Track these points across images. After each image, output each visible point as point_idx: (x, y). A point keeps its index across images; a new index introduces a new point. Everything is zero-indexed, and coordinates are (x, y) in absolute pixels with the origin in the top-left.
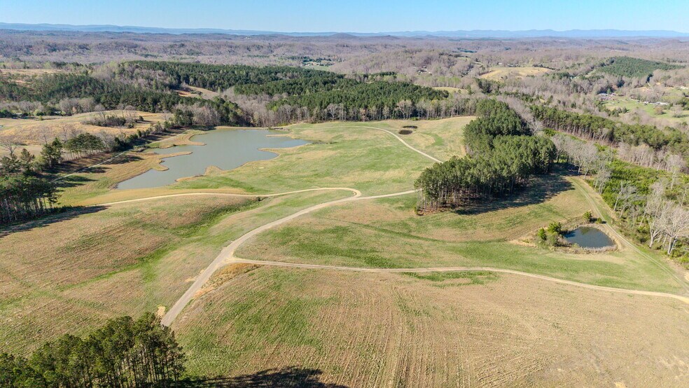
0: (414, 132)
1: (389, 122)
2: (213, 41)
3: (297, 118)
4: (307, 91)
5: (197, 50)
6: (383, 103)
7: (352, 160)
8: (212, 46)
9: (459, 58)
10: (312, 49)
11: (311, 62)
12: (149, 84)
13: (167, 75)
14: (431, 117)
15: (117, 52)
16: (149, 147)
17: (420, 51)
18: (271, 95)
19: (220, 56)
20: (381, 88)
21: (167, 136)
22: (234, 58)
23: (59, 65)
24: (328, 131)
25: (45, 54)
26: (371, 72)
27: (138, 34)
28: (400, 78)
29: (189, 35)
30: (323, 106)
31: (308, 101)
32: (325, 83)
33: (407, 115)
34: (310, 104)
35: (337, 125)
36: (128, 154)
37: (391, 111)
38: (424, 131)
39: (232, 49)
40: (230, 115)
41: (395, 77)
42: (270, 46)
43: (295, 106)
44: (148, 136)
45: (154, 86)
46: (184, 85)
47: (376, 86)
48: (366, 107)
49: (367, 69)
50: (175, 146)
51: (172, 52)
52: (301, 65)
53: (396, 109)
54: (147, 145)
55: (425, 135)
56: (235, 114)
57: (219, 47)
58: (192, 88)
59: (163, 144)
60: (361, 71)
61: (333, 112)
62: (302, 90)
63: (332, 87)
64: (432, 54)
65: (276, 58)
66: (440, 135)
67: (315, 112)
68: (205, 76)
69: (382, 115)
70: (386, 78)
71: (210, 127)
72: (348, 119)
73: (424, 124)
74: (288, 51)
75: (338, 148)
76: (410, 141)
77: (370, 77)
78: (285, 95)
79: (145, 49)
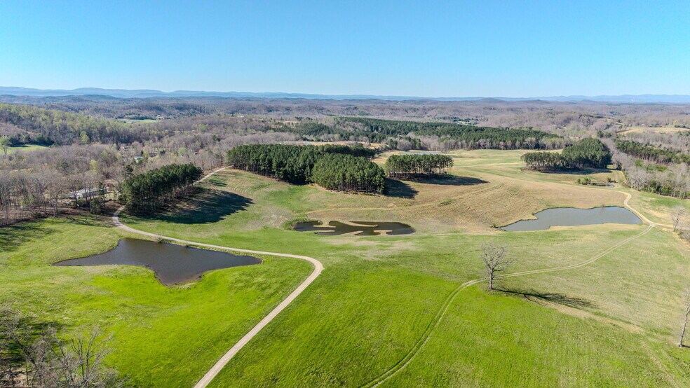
3: (458, 147)
5: (366, 112)
6: (516, 139)
9: (600, 119)
10: (461, 111)
11: (461, 121)
13: (364, 126)
17: (562, 113)
18: (440, 136)
19: (385, 117)
22: (395, 116)
23: (298, 119)
25: (266, 114)
28: (535, 129)
30: (476, 140)
33: (532, 147)
34: (467, 139)
37: (521, 145)
39: (394, 110)
40: (417, 145)
41: (531, 129)
42: (424, 109)
48: (504, 141)
52: (453, 122)
53: (525, 143)
56: (420, 144)
61: (482, 144)
64: (572, 115)
65: (430, 118)
67: (470, 144)
69: (515, 147)
72: (492, 148)
74: (441, 112)
77: (511, 128)
78: (449, 136)
79: (329, 111)
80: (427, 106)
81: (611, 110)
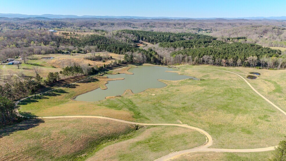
0: (258, 78)
1: (240, 68)
2: (161, 22)
3: (185, 61)
4: (195, 46)
5: (154, 25)
6: (238, 57)
7: (212, 97)
8: (160, 24)
9: (284, 30)
10: (203, 25)
11: (202, 31)
12: (126, 40)
13: (135, 36)
14: (271, 68)
15: (124, 26)
16: (107, 73)
17: (261, 26)
18: (175, 48)
19: (162, 28)
20: (237, 47)
21: (118, 68)
22: (168, 29)
23: (96, 31)
24: (201, 71)
25: (99, 27)
26: (232, 36)
27: (136, 19)
28: (249, 41)
29: (154, 19)
30: (200, 56)
31: (193, 53)
32: (205, 42)
33: (253, 65)
34: (194, 55)
35: (207, 68)
36: (94, 77)
37: (242, 62)
38: (265, 78)
39: (168, 25)
40: (152, 58)
41: (246, 40)
42: (184, 24)
43: (185, 55)
44: (109, 67)
45: (128, 41)
46: (141, 41)
47: (234, 45)
48: (226, 58)
49: (230, 35)
50: (119, 73)
51: (144, 26)
52: (197, 32)
53: (246, 61)
54: (106, 72)
55: (267, 82)
56: (154, 58)
57: (163, 24)
58: (144, 42)
59: (114, 72)
60: (226, 36)
61: (206, 60)
62: (192, 45)
63: (208, 45)
64: (268, 28)
65: (186, 29)
66: (278, 83)
67: (195, 59)
68: (150, 37)
69: (236, 64)
70: (240, 41)
71: (140, 64)
72: (214, 64)
73: (265, 73)
74: (193, 26)
75: (205, 85)
76: (255, 85)
77: (231, 40)
78: (182, 48)
79: (134, 25)
80: (186, 22)
81: (283, 24)
